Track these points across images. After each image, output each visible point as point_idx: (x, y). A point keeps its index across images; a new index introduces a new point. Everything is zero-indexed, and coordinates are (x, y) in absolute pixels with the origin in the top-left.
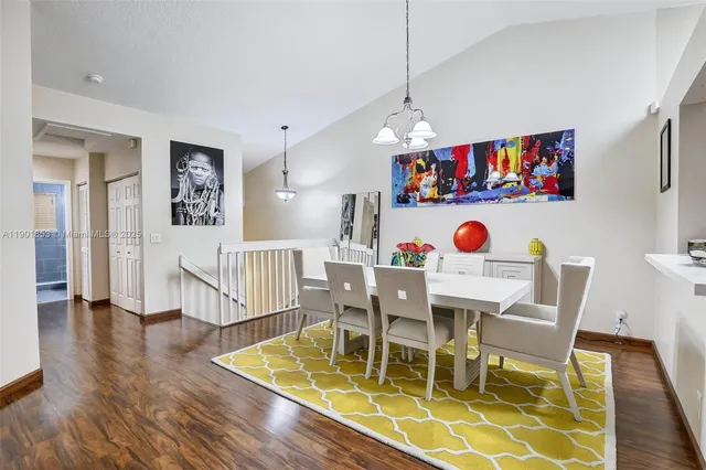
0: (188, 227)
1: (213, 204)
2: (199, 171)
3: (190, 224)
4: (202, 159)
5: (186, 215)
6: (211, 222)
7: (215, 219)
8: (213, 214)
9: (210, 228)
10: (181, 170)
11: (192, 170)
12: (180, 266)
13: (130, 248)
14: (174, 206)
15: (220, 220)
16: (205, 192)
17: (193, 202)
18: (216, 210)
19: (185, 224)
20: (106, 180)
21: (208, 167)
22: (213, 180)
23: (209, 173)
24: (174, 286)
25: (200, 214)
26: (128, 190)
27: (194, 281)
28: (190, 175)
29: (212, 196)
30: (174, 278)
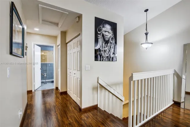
0: (102, 62)
1: (112, 50)
2: (107, 34)
3: (103, 60)
4: (108, 27)
5: (101, 56)
6: (111, 60)
7: (113, 58)
8: (112, 56)
9: (111, 63)
10: (99, 32)
11: (104, 33)
12: (98, 82)
13: (75, 72)
14: (96, 51)
15: (115, 59)
16: (109, 44)
17: (104, 49)
18: (113, 54)
19: (100, 60)
20: (67, 42)
21: (110, 31)
22: (112, 38)
23: (110, 35)
24: (95, 92)
25: (107, 56)
26: (75, 44)
27: (103, 90)
28: (103, 35)
29: (112, 47)
30: (95, 89)
